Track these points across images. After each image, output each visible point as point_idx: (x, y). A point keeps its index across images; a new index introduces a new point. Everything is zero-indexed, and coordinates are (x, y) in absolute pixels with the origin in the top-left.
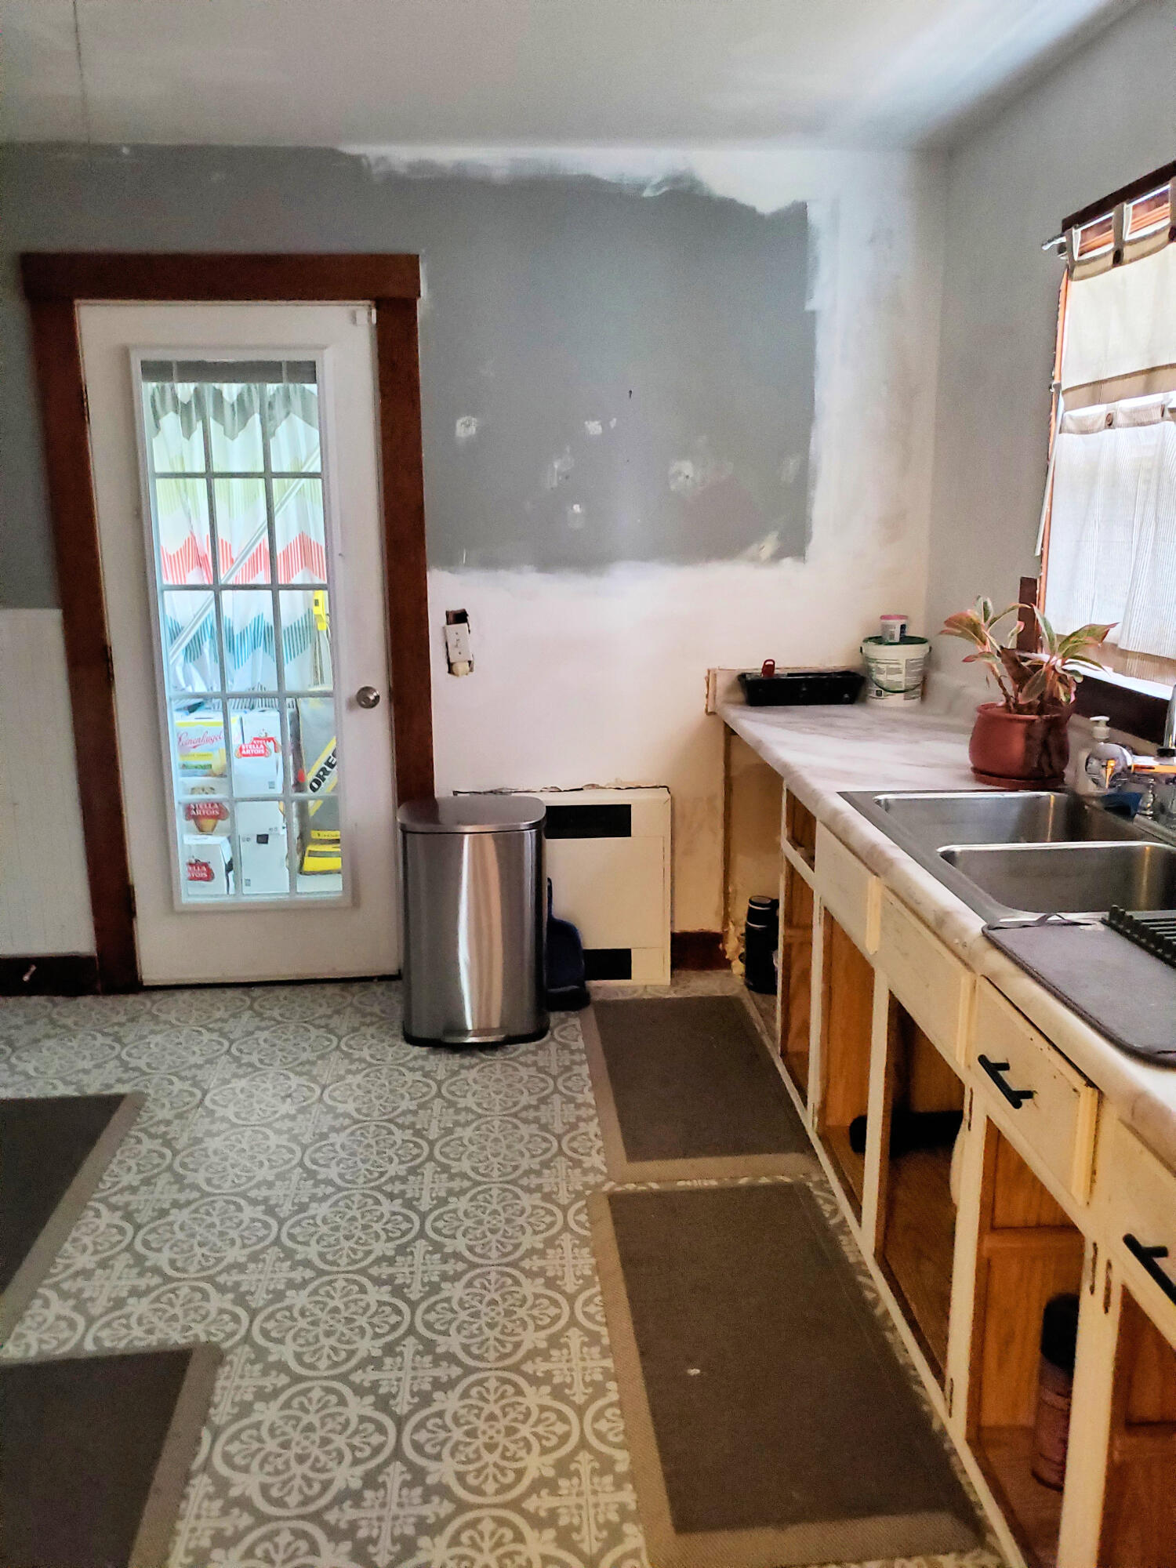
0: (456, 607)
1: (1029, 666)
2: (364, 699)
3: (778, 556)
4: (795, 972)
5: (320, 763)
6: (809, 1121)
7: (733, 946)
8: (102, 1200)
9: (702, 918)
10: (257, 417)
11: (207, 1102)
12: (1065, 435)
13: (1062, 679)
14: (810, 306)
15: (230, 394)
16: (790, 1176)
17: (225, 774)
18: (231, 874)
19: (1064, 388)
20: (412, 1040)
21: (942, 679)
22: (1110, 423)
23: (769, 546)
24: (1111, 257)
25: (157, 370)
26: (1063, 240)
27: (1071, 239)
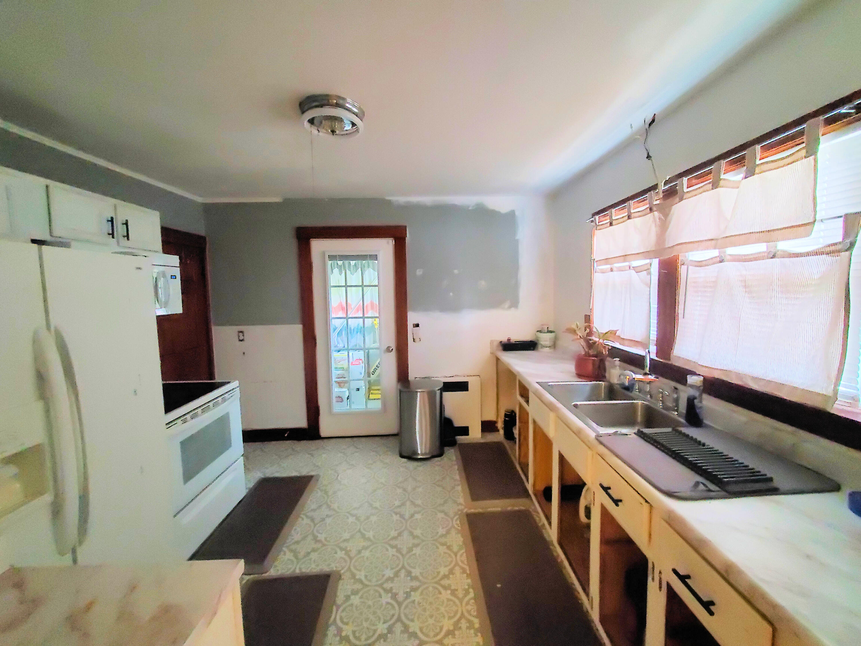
0: (416, 323)
1: (592, 343)
2: (389, 350)
3: (510, 307)
4: (522, 438)
5: (375, 367)
6: (529, 487)
7: (500, 425)
8: (304, 514)
9: (490, 416)
10: (360, 269)
11: (339, 478)
12: (597, 274)
13: (604, 347)
14: (517, 238)
15: (353, 263)
16: (524, 506)
17: (348, 370)
18: (348, 400)
19: (596, 260)
20: (402, 456)
21: (560, 343)
22: (612, 270)
23: (507, 305)
24: (609, 224)
25: (332, 258)
26: (593, 219)
27: (595, 219)
